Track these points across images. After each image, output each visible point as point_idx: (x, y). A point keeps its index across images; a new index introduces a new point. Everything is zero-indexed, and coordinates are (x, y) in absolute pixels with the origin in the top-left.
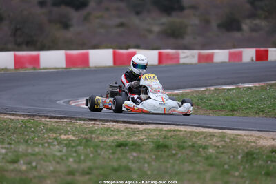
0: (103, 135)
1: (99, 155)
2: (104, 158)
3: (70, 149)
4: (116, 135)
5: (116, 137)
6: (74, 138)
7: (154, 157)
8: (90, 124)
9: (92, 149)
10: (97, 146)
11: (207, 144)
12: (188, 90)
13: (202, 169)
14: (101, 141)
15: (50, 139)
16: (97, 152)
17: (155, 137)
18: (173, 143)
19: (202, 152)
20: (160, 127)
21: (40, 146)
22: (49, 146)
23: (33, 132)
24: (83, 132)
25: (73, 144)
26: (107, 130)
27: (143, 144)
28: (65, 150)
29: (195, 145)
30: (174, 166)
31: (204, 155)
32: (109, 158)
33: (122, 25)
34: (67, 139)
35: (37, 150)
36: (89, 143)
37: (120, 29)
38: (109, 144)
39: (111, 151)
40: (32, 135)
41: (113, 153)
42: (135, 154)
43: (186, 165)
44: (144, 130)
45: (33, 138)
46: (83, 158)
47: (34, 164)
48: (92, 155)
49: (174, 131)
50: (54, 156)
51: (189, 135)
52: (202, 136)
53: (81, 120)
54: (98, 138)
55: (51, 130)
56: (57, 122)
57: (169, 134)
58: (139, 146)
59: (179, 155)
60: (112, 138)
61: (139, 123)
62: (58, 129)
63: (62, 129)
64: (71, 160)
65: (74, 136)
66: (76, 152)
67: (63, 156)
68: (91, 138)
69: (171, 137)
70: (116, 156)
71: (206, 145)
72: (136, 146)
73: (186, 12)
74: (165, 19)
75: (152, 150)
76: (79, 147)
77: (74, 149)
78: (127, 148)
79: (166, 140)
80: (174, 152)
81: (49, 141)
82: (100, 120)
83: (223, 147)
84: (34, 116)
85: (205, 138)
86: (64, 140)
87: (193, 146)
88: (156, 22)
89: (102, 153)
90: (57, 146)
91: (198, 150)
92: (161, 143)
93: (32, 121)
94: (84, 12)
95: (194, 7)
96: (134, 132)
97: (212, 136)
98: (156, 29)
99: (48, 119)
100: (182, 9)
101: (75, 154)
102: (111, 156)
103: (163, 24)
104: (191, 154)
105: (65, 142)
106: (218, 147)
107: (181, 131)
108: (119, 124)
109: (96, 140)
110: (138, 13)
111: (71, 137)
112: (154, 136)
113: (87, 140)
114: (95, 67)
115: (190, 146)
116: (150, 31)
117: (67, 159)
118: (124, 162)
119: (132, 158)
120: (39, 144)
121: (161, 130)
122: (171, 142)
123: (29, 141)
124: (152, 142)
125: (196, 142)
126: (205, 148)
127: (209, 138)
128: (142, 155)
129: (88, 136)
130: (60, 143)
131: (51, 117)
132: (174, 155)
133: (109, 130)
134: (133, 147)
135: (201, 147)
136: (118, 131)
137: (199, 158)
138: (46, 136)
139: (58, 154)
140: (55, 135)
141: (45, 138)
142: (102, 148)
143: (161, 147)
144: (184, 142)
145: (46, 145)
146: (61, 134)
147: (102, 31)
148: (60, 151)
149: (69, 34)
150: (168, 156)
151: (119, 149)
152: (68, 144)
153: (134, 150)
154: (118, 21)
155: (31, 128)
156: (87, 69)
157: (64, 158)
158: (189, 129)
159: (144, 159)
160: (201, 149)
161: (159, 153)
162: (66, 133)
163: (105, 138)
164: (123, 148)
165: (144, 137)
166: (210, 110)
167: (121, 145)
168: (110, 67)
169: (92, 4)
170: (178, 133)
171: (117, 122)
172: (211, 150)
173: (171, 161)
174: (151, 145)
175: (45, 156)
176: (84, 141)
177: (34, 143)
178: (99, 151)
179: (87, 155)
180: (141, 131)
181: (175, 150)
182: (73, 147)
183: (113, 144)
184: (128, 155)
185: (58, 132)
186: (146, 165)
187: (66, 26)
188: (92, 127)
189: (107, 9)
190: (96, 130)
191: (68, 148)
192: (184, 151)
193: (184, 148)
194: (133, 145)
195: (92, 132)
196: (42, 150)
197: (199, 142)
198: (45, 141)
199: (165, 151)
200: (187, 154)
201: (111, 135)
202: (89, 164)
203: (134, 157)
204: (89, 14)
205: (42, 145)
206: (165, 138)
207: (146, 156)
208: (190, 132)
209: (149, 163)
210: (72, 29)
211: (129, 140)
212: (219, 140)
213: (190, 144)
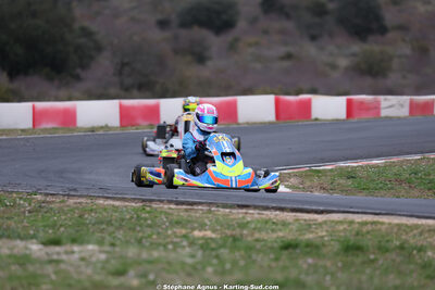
0: (260, 230)
1: (254, 262)
2: (261, 267)
3: (207, 252)
4: (280, 230)
5: (281, 234)
6: (214, 236)
7: (340, 264)
8: (238, 213)
9: (242, 252)
10: (249, 248)
11: (425, 243)
12: (395, 159)
13: (415, 284)
14: (257, 240)
15: (176, 237)
16: (250, 257)
17: (342, 234)
18: (370, 243)
19: (417, 257)
20: (351, 217)
21: (161, 248)
22: (174, 249)
23: (150, 226)
24: (229, 227)
25: (213, 245)
26: (266, 222)
27: (324, 245)
28: (200, 254)
29: (406, 245)
30: (371, 278)
31: (419, 261)
32: (270, 267)
33: (289, 56)
34: (203, 238)
35: (155, 254)
36: (238, 243)
37: (286, 64)
38: (269, 245)
39: (272, 256)
40: (148, 231)
41: (277, 259)
42: (310, 261)
43: (392, 276)
44: (325, 222)
45: (150, 236)
46: (228, 266)
47: (151, 277)
48: (242, 263)
49: (373, 223)
50: (183, 263)
51: (395, 230)
52: (415, 232)
53: (225, 206)
54: (252, 235)
55: (178, 223)
56: (186, 210)
57: (365, 229)
58: (317, 247)
59: (380, 262)
60: (275, 235)
61: (316, 212)
62: (189, 221)
63: (196, 222)
64: (210, 270)
65: (214, 231)
66: (217, 257)
67: (197, 263)
68: (242, 235)
69: (368, 232)
70: (281, 263)
71: (422, 246)
72: (312, 248)
73: (390, 35)
74: (357, 47)
75: (337, 254)
76: (222, 250)
77: (214, 253)
78: (298, 251)
79: (360, 237)
80: (372, 257)
81: (175, 240)
82: (256, 207)
84: (151, 201)
85: (421, 234)
86: (199, 239)
87: (402, 247)
88: (343, 52)
89: (259, 259)
90: (188, 249)
91: (410, 254)
92: (351, 243)
93: (148, 209)
94: (228, 37)
95: (402, 28)
96: (309, 226)
98: (343, 62)
99: (173, 206)
100: (383, 30)
101: (215, 261)
102: (274, 264)
103: (354, 55)
104: (398, 259)
105: (200, 242)
107: (382, 223)
108: (286, 213)
109: (249, 239)
110: (313, 38)
111: (209, 234)
112: (340, 231)
113: (235, 239)
114: (247, 123)
115: (397, 247)
116: (334, 67)
117: (204, 268)
118: (293, 273)
119: (305, 266)
120: (160, 244)
121: (352, 222)
122: (368, 242)
123: (144, 240)
124: (339, 241)
125: (406, 241)
126: (421, 249)
127: (427, 235)
128: (321, 263)
129: (237, 232)
130: (192, 243)
131: (178, 203)
132: (372, 261)
133: (270, 223)
134: (308, 250)
135: (414, 249)
136: (285, 224)
137: (412, 266)
138: (170, 232)
139: (190, 261)
140: (184, 231)
141: (168, 236)
142: (259, 251)
143: (352, 248)
144: (388, 241)
145: (170, 247)
146: (193, 229)
147: (258, 66)
148: (193, 256)
149: (205, 72)
150: (363, 263)
151: (285, 252)
152: (206, 245)
153: (308, 254)
154: (283, 50)
155: (146, 219)
156: (235, 126)
157: (199, 267)
158: (396, 220)
159: (325, 267)
160: (415, 252)
161: (350, 259)
162: (202, 227)
163: (263, 235)
164: (291, 250)
165: (324, 233)
166: (429, 189)
167: (288, 246)
168: (271, 123)
169: (242, 24)
170: (379, 226)
171: (282, 209)
172: (430, 254)
173: (368, 271)
174: (336, 246)
175: (169, 263)
176: (231, 239)
177: (152, 244)
178: (254, 256)
179: (235, 263)
180: (320, 224)
181: (374, 253)
182: (213, 249)
183: (275, 245)
184: (300, 262)
185: (189, 226)
186: (328, 278)
187: (201, 59)
188: (244, 218)
189: (266, 32)
190: (248, 222)
191: (204, 251)
192: (387, 254)
193: (387, 250)
194: (307, 246)
195: (243, 225)
196: (163, 254)
197: (412, 241)
198: (169, 240)
199: (358, 256)
200: (394, 261)
201: (273, 231)
202: (238, 275)
203: (309, 265)
204: (237, 40)
205: (165, 246)
206: (357, 234)
207: (328, 264)
208: (398, 225)
209: (332, 274)
210: (210, 64)
211: (301, 238)
213: (398, 243)
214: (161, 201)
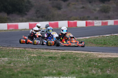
5: (50, 55)
15: (28, 56)
35: (18, 60)
46: (32, 62)
47: (16, 64)
55: (29, 53)
58: (56, 58)
59: (67, 61)
83: (85, 58)
97: (83, 54)
106: (83, 58)
111: (35, 55)
113: (40, 56)
117: (27, 62)
131: (32, 48)
143: (63, 58)
163: (46, 55)
172: (79, 59)
175: (20, 61)
195: (42, 53)
201: (49, 54)
210: (62, 10)
212: (84, 55)
214: (28, 48)
